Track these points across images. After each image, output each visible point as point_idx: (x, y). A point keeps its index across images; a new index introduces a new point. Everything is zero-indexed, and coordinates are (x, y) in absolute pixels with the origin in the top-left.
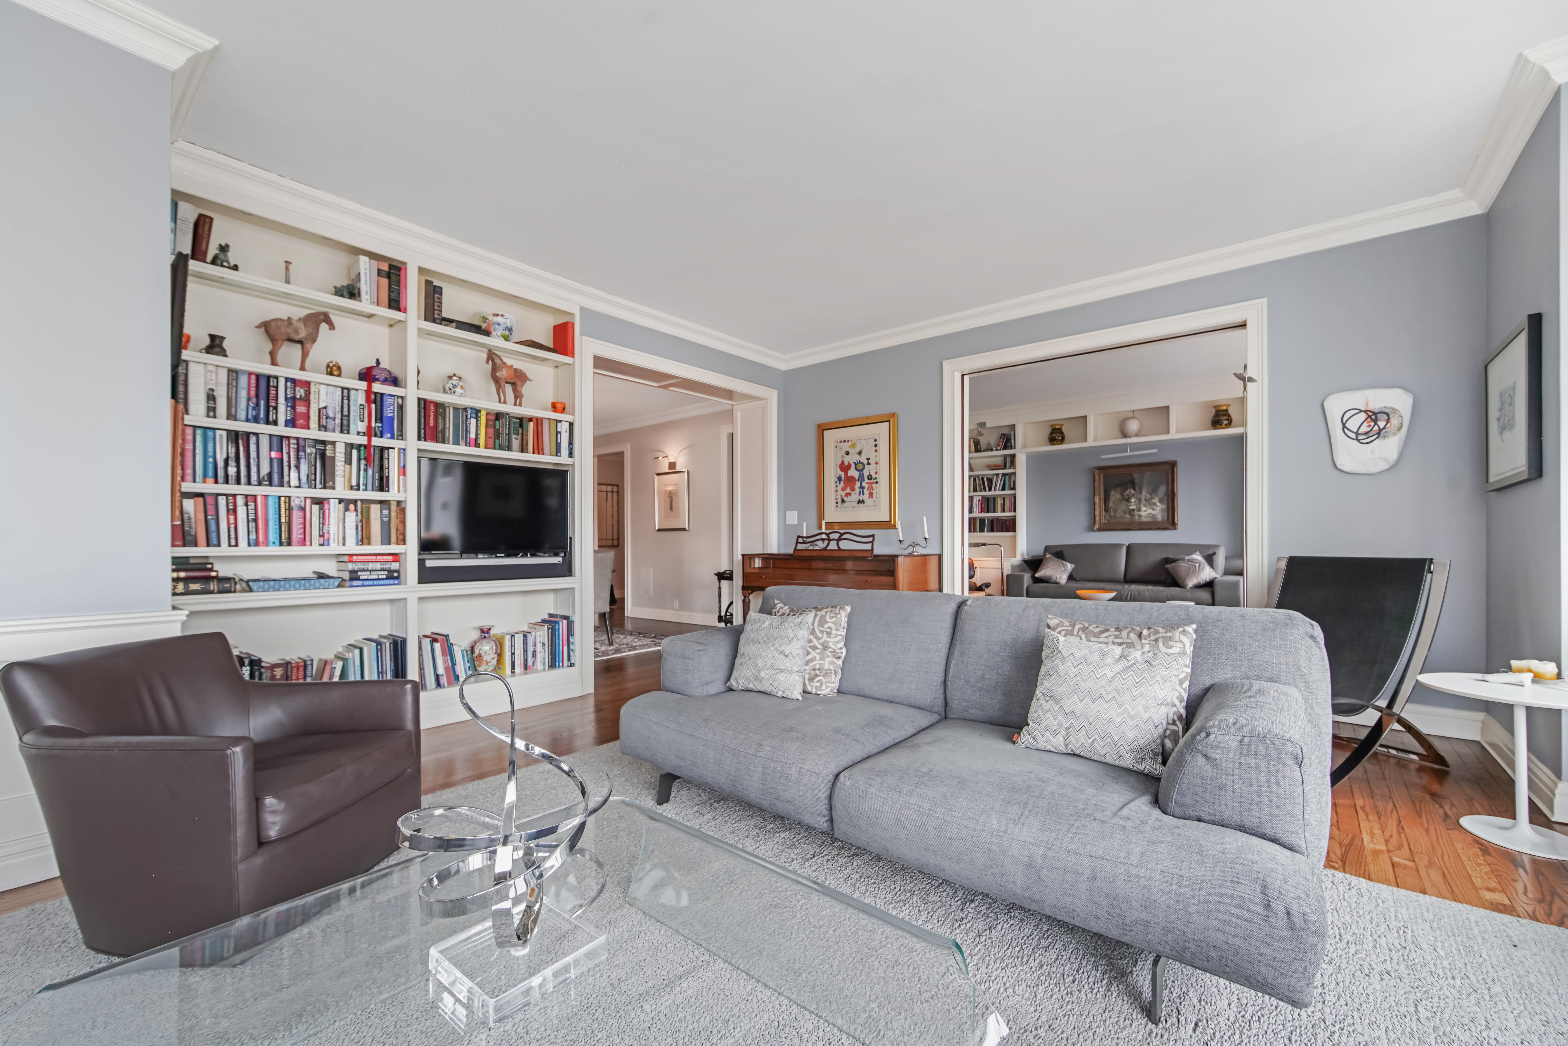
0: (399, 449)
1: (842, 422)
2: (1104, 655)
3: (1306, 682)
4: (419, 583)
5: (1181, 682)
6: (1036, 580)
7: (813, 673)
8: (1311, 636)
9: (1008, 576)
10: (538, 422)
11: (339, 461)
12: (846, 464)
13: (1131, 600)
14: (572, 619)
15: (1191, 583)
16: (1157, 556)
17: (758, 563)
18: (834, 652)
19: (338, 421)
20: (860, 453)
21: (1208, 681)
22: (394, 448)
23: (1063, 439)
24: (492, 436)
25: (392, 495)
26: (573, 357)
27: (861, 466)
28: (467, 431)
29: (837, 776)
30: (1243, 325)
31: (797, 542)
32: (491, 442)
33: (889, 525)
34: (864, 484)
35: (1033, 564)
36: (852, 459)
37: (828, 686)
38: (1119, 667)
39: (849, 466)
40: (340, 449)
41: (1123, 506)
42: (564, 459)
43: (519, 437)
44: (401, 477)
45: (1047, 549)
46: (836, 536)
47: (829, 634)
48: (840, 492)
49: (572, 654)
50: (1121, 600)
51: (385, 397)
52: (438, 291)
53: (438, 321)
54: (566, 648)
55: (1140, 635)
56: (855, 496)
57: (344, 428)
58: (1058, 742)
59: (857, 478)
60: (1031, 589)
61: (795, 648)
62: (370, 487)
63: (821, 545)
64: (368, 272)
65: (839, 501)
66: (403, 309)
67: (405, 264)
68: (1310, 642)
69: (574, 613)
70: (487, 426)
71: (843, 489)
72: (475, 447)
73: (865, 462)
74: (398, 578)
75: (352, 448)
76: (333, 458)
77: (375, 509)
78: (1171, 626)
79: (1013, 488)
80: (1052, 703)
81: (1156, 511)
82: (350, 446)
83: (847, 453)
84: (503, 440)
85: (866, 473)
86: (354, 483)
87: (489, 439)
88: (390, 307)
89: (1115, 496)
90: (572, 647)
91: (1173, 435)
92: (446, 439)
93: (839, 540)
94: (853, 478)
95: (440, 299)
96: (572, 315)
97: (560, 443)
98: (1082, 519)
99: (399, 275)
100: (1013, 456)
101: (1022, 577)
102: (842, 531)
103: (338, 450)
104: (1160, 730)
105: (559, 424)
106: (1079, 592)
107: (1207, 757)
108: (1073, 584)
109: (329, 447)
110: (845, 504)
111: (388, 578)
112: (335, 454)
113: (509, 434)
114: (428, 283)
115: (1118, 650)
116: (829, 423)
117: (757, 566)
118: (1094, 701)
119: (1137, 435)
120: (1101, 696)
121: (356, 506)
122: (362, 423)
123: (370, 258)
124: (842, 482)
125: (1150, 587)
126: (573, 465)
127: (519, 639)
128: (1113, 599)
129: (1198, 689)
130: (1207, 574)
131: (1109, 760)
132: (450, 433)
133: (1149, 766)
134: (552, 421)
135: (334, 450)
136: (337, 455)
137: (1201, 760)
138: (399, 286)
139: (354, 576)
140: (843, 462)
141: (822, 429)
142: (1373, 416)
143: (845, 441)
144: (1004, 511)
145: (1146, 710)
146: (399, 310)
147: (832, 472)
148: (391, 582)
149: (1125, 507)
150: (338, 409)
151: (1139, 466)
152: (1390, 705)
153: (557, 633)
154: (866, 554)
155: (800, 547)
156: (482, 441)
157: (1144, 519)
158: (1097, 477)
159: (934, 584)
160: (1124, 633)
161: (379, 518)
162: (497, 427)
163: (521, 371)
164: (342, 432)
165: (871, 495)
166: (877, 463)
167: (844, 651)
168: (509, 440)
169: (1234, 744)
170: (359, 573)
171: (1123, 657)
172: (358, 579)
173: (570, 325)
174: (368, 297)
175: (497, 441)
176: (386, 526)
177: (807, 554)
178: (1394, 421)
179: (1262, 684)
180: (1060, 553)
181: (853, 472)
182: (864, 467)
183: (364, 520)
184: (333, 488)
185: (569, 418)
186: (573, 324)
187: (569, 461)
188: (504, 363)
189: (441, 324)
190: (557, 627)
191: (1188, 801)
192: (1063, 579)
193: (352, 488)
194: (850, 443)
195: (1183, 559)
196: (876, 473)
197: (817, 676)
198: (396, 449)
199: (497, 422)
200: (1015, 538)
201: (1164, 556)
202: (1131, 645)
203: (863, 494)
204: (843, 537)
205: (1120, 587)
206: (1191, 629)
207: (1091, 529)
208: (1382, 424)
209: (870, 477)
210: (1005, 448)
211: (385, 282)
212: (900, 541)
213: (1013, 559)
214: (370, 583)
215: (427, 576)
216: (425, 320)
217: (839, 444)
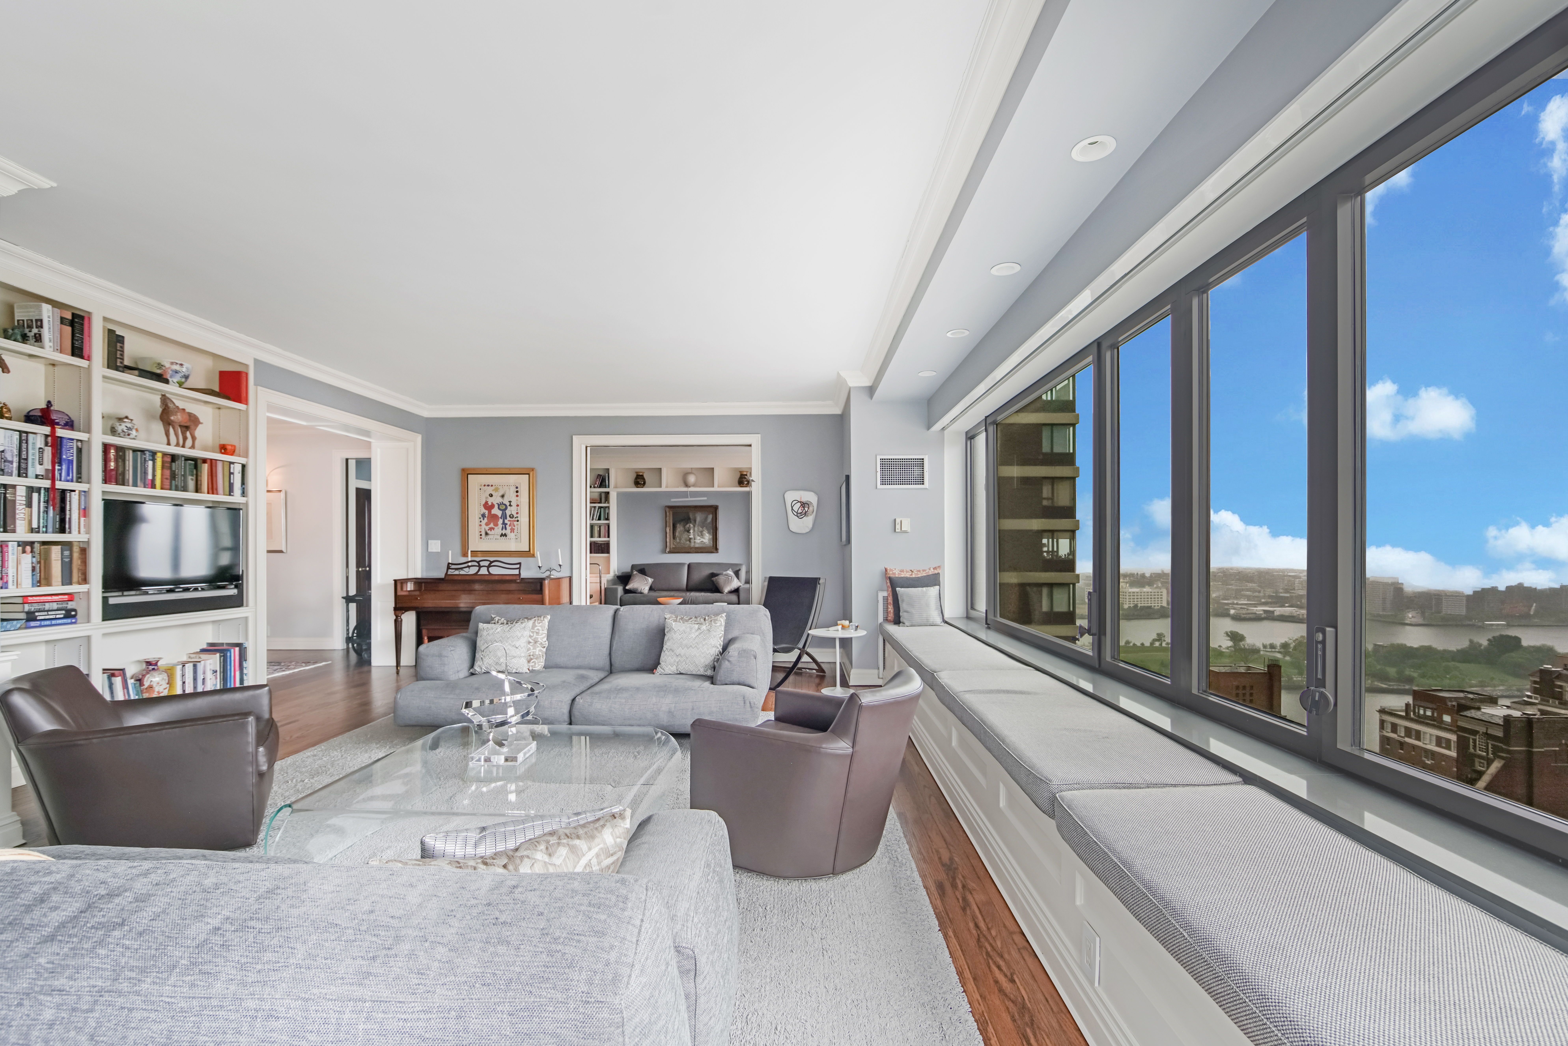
0: (80, 492)
1: (487, 469)
2: (691, 629)
3: (763, 634)
4: (103, 620)
5: (720, 638)
6: (627, 592)
7: (529, 658)
8: (765, 615)
9: (605, 589)
10: (212, 463)
11: (21, 504)
12: (490, 504)
13: (691, 604)
14: (246, 645)
15: (727, 590)
16: (706, 572)
17: (410, 587)
18: (541, 644)
19: (15, 465)
20: (503, 496)
21: (730, 637)
22: (74, 491)
23: (644, 483)
24: (169, 477)
25: (73, 536)
26: (247, 404)
27: (504, 507)
28: (145, 473)
29: (573, 700)
30: (750, 446)
31: (448, 568)
32: (167, 483)
33: (529, 554)
34: (506, 521)
35: (624, 579)
36: (496, 500)
37: (539, 665)
38: (697, 633)
39: (493, 506)
40: (21, 492)
41: (685, 536)
42: (236, 498)
43: (194, 478)
44: (82, 519)
45: (633, 567)
46: (487, 563)
47: (538, 633)
48: (484, 526)
49: (245, 677)
50: (685, 604)
51: (65, 441)
52: (120, 339)
53: (121, 369)
54: (238, 673)
55: (705, 619)
56: (498, 530)
57: (22, 472)
58: (673, 669)
59: (500, 516)
60: (623, 598)
61: (522, 642)
62: (50, 529)
63: (473, 570)
64: (51, 320)
65: (483, 533)
66: (86, 357)
67: (89, 313)
68: (765, 618)
69: (247, 639)
70: (163, 467)
71: (487, 524)
72: (152, 488)
73: (508, 504)
74: (74, 616)
75: (33, 492)
76: (14, 502)
77: (56, 551)
78: (717, 614)
79: (607, 519)
80: (671, 652)
81: (706, 539)
82: (31, 490)
83: (491, 495)
84: (179, 481)
85: (508, 512)
86: (35, 525)
87: (165, 480)
88: (73, 354)
89: (680, 528)
90: (245, 671)
91: (716, 489)
92: (126, 481)
93: (489, 567)
94: (495, 516)
95: (122, 347)
96: (247, 366)
97: (233, 483)
98: (658, 544)
99: (82, 324)
100: (607, 493)
101: (616, 590)
102: (492, 559)
103: (18, 493)
104: (713, 658)
105: (232, 466)
106: (660, 600)
107: (729, 661)
108: (653, 594)
109: (10, 491)
110: (488, 537)
111: (65, 617)
112: (15, 497)
113: (184, 476)
114: (111, 332)
115: (697, 626)
116: (474, 469)
117: (409, 589)
118: (688, 648)
119: (694, 486)
120: (691, 646)
121: (32, 548)
122: (41, 466)
123: (53, 307)
124: (486, 519)
125: (703, 594)
126: (247, 504)
127: (189, 668)
128: (680, 604)
129: (726, 641)
130: (735, 583)
131: (694, 673)
132: (130, 475)
133: (709, 673)
134: (225, 463)
135: (15, 494)
136: (18, 498)
137: (727, 662)
138: (82, 335)
139: (31, 617)
140: (486, 503)
141: (466, 473)
142: (803, 505)
143: (488, 485)
144: (600, 536)
145: (708, 650)
146: (82, 357)
147: (475, 510)
148: (69, 621)
149: (686, 536)
150: (16, 452)
151: (696, 507)
152: (804, 647)
153: (228, 660)
154: (514, 578)
155: (450, 572)
156: (158, 482)
157: (697, 546)
158: (668, 514)
159: (565, 599)
160: (698, 619)
161: (60, 558)
162: (174, 469)
163: (195, 415)
164: (19, 475)
165: (512, 530)
166: (518, 506)
167: (547, 643)
168: (185, 481)
169: (737, 654)
170: (37, 614)
171: (699, 629)
172: (35, 620)
173: (244, 375)
174: (51, 344)
175: (173, 482)
176: (67, 568)
177: (459, 578)
178: (811, 508)
179: (748, 635)
180: (643, 570)
181: (496, 511)
182: (506, 508)
183: (42, 562)
184: (14, 531)
185: (243, 460)
186: (247, 374)
187: (243, 500)
188: (177, 407)
189: (123, 372)
190: (228, 654)
191: (723, 678)
192: (646, 590)
193: (32, 530)
194: (493, 487)
195: (722, 574)
196: (517, 513)
197: (532, 659)
198: (77, 492)
199: (173, 464)
200: (609, 558)
201: (711, 571)
202: (701, 624)
203: (506, 529)
204: (492, 564)
205: (684, 594)
206: (724, 615)
207: (664, 551)
208: (806, 509)
209: (511, 516)
210: (601, 486)
211: (68, 330)
212: (539, 567)
213: (608, 575)
214: (48, 623)
215: (111, 613)
216: (108, 368)
217: (483, 487)
